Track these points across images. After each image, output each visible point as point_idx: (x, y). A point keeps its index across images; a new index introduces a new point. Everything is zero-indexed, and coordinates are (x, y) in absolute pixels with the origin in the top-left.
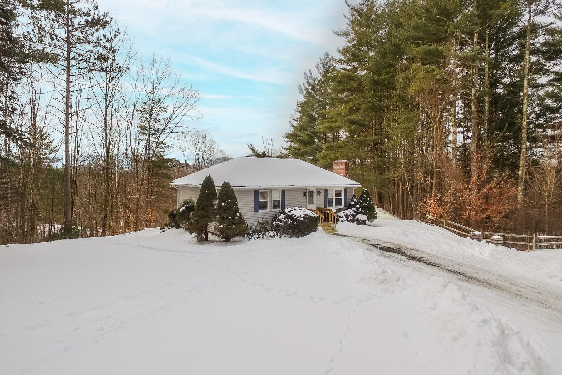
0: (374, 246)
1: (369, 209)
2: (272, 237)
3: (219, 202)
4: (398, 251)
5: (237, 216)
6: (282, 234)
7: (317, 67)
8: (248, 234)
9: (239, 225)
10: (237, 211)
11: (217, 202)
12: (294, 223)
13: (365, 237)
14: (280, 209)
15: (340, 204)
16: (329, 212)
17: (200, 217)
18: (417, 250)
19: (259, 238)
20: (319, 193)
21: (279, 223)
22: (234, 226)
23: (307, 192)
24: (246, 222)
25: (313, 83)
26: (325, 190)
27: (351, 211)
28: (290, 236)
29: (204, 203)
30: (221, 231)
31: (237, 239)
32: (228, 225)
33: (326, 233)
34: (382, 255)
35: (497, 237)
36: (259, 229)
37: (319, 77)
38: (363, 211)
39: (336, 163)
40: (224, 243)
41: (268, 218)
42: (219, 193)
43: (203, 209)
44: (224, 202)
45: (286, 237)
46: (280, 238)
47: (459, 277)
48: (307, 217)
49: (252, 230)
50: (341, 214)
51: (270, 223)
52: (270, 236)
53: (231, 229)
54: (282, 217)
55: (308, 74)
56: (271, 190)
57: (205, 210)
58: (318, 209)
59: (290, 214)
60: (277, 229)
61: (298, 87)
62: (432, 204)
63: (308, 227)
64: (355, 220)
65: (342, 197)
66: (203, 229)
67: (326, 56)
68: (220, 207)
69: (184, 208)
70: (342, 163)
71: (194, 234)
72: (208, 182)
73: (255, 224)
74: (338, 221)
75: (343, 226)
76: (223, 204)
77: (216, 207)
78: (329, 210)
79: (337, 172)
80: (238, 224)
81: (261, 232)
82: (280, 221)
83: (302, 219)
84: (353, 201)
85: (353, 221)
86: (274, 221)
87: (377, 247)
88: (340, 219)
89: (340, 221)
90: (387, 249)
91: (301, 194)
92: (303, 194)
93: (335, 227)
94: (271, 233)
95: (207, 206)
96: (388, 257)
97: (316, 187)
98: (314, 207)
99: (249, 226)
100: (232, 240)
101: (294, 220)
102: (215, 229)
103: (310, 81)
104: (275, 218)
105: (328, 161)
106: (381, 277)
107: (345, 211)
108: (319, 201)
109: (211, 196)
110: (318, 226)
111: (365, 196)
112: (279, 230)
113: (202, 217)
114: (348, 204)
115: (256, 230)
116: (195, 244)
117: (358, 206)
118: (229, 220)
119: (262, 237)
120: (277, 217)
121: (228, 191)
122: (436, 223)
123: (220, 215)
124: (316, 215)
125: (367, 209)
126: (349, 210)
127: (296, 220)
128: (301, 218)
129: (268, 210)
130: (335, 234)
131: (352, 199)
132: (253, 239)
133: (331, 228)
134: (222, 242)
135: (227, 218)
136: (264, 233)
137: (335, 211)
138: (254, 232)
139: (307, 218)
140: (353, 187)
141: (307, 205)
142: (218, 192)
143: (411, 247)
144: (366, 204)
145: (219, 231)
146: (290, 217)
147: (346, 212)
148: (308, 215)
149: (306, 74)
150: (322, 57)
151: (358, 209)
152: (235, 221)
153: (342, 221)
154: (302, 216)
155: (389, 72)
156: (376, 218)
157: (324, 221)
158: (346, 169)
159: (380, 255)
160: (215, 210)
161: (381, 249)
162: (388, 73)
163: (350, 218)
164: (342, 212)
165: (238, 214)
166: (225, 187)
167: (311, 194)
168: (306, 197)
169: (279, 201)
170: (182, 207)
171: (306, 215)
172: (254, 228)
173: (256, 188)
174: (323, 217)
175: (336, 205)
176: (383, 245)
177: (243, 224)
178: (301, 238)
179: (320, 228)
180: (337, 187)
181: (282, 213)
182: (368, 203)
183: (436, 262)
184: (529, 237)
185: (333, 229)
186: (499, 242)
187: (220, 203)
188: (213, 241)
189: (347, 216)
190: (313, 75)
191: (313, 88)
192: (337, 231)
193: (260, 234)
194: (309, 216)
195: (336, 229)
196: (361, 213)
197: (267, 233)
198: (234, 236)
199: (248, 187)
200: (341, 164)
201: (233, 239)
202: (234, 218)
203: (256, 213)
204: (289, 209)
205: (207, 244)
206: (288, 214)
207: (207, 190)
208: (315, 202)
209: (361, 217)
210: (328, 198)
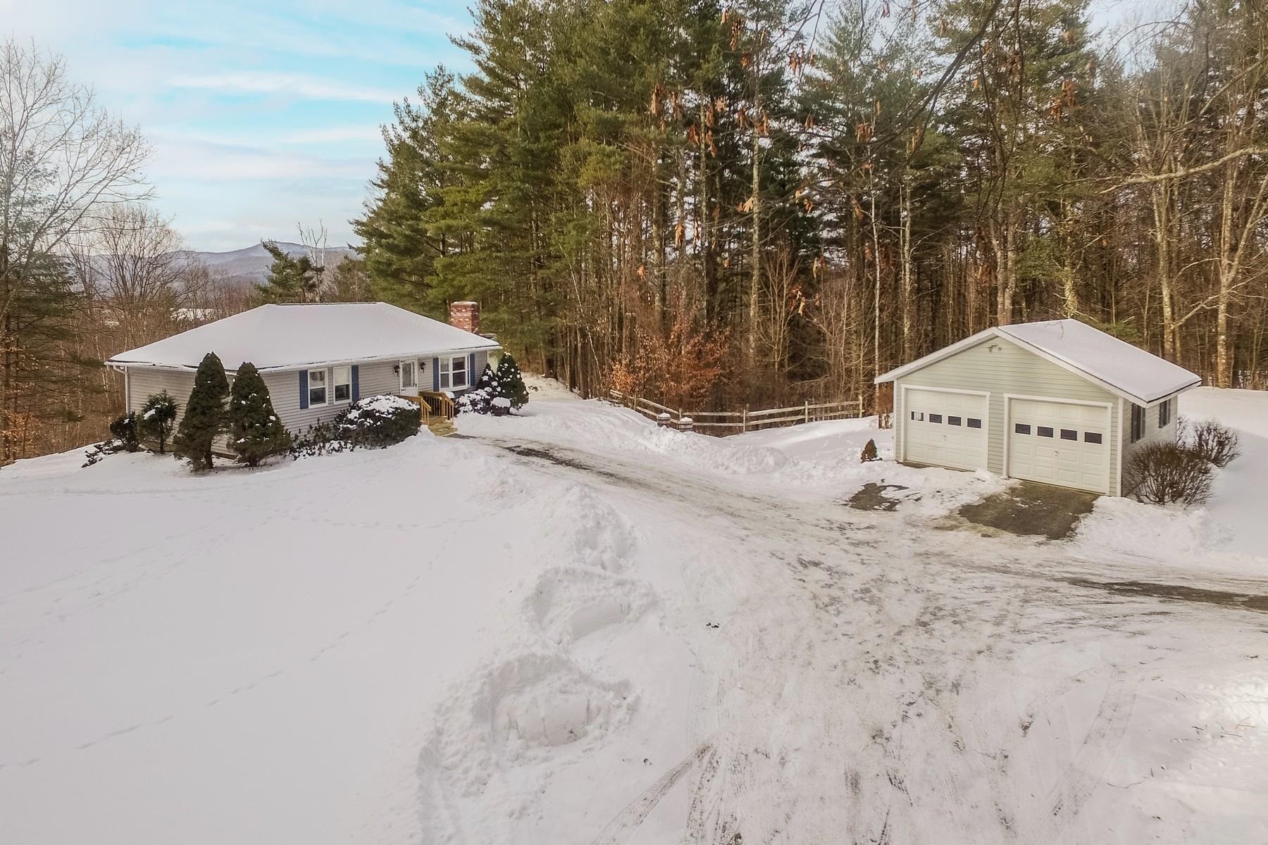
0: (510, 449)
1: (514, 387)
2: (336, 451)
3: (233, 400)
4: (545, 455)
5: (272, 421)
6: (355, 444)
7: (421, 92)
8: (293, 450)
9: (276, 437)
10: (270, 412)
11: (230, 399)
12: (375, 423)
13: (499, 437)
14: (350, 400)
15: (463, 383)
16: (441, 398)
17: (198, 428)
18: (572, 450)
19: (314, 453)
20: (422, 365)
21: (349, 426)
22: (265, 439)
23: (401, 366)
24: (285, 428)
25: (414, 125)
26: (434, 359)
27: (482, 393)
28: (369, 447)
29: (204, 403)
30: (241, 449)
31: (270, 460)
32: (255, 437)
33: (436, 435)
34: (518, 462)
35: (686, 420)
36: (312, 439)
37: (426, 112)
38: (503, 391)
39: (456, 307)
40: (247, 469)
41: (327, 420)
42: (234, 384)
43: (204, 413)
44: (246, 398)
45: (363, 449)
46: (352, 450)
47: (608, 480)
48: (399, 412)
49: (298, 442)
50: (463, 399)
51: (331, 426)
52: (334, 449)
53: (260, 443)
54: (354, 414)
55: (402, 105)
56: (331, 369)
57: (208, 415)
58: (421, 394)
59: (369, 409)
60: (345, 436)
61: (381, 129)
62: (620, 373)
63: (402, 428)
64: (488, 408)
65: (467, 369)
66: (204, 449)
67: (438, 71)
68: (236, 408)
69: (153, 412)
70: (465, 307)
71: (186, 460)
72: (211, 366)
73: (304, 431)
74: (457, 412)
75: (467, 421)
76: (243, 402)
77: (227, 408)
78: (441, 395)
79: (459, 325)
80: (274, 434)
81: (315, 443)
82: (351, 422)
83: (390, 416)
84: (487, 374)
85: (484, 411)
86: (338, 423)
87: (513, 451)
88: (461, 409)
89: (461, 412)
90: (529, 453)
91: (390, 370)
92: (392, 370)
93: (452, 423)
94: (336, 444)
95: (210, 408)
96: (525, 463)
97: (415, 356)
98: (413, 392)
99: (292, 436)
100: (261, 463)
101: (376, 419)
102: (228, 446)
103: (407, 120)
104: (341, 417)
105: (448, 291)
106: (498, 490)
107: (470, 395)
108: (423, 380)
109: (218, 389)
110: (419, 425)
111: (506, 365)
112: (348, 438)
113: (202, 428)
114: (477, 381)
115: (306, 440)
116: (190, 476)
117: (495, 384)
118: (257, 429)
119: (317, 452)
120: (345, 415)
121: (250, 379)
122: (624, 402)
123: (236, 421)
124: (415, 407)
125: (510, 388)
126: (479, 391)
127: (379, 418)
128: (389, 414)
129: (326, 404)
130: (451, 436)
131: (485, 371)
132: (302, 457)
133: (444, 425)
134: (243, 467)
135: (251, 426)
136: (322, 445)
137: (450, 395)
138: (302, 445)
139: (399, 414)
140: (486, 351)
141: (402, 388)
142: (231, 382)
143: (566, 445)
144: (509, 379)
145: (236, 450)
146: (367, 414)
147: (473, 396)
148: (400, 409)
149: (397, 107)
150: (431, 73)
151: (494, 389)
152: (267, 429)
153: (464, 412)
154: (390, 411)
155: (551, 137)
156: (526, 401)
157: (432, 414)
158: (474, 318)
159: (514, 463)
160: (227, 412)
161: (519, 453)
162: (549, 138)
163: (479, 406)
164: (466, 395)
165: (273, 418)
166: (245, 373)
167: (408, 370)
168: (398, 376)
169: (348, 386)
170: (146, 411)
171: (396, 408)
172: (301, 438)
173: (303, 367)
174: (429, 408)
175: (455, 384)
176: (525, 446)
177: (283, 434)
178: (389, 448)
179: (424, 428)
180: (456, 353)
181: (353, 408)
182: (511, 376)
183: (588, 464)
184: (738, 414)
185: (448, 428)
186: (688, 427)
187: (238, 400)
188: (224, 469)
189: (474, 403)
190: (414, 109)
191: (415, 134)
192: (456, 429)
193: (314, 448)
194: (404, 410)
195: (454, 426)
196: (501, 395)
197: (327, 445)
198: (266, 454)
199: (288, 367)
200: (463, 310)
201: (264, 460)
202: (264, 425)
203: (305, 411)
204: (367, 400)
205: (212, 473)
206: (365, 409)
207: (210, 378)
208: (416, 382)
209: (500, 402)
210: (440, 373)
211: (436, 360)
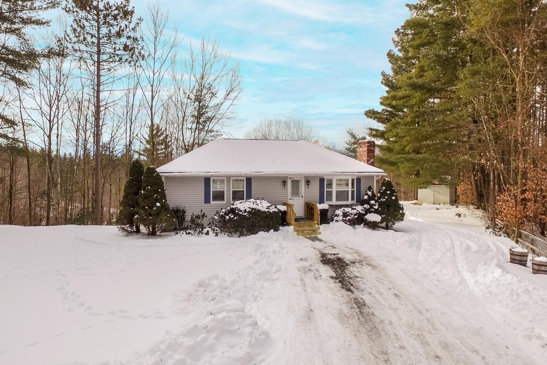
2: (205, 234)
5: (157, 206)
12: (234, 217)
15: (345, 199)
19: (189, 233)
20: (308, 182)
23: (290, 181)
26: (320, 179)
27: (359, 208)
32: (145, 216)
38: (380, 209)
39: (359, 144)
44: (144, 189)
45: (225, 235)
46: (217, 235)
48: (254, 212)
50: (339, 211)
56: (229, 178)
58: (306, 203)
59: (234, 207)
65: (351, 189)
70: (364, 143)
72: (133, 167)
74: (331, 220)
76: (143, 192)
79: (360, 157)
80: (156, 215)
83: (245, 214)
84: (367, 194)
85: (353, 222)
87: (324, 257)
88: (335, 218)
89: (335, 220)
90: (332, 262)
92: (281, 184)
93: (319, 228)
97: (299, 174)
98: (300, 201)
107: (347, 209)
111: (385, 188)
114: (362, 199)
117: (372, 202)
118: (146, 210)
125: (385, 206)
126: (356, 207)
127: (237, 214)
128: (245, 212)
129: (225, 202)
130: (309, 237)
131: (366, 192)
132: (180, 234)
133: (309, 229)
135: (144, 207)
140: (373, 176)
141: (290, 198)
144: (384, 200)
146: (231, 210)
147: (349, 210)
152: (152, 211)
153: (337, 221)
158: (370, 151)
163: (351, 218)
164: (343, 208)
167: (296, 183)
169: (243, 191)
171: (253, 209)
173: (207, 175)
175: (338, 199)
176: (342, 255)
180: (342, 175)
182: (386, 197)
185: (314, 231)
189: (345, 215)
192: (319, 233)
196: (376, 212)
200: (363, 146)
203: (207, 205)
204: (240, 202)
206: (232, 207)
208: (303, 194)
209: (373, 217)
210: (325, 190)
211: (322, 180)
